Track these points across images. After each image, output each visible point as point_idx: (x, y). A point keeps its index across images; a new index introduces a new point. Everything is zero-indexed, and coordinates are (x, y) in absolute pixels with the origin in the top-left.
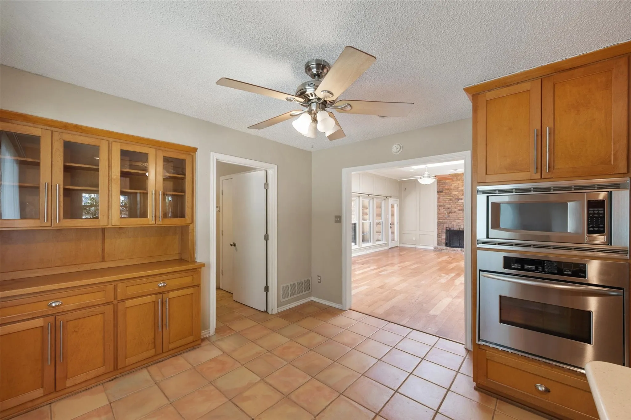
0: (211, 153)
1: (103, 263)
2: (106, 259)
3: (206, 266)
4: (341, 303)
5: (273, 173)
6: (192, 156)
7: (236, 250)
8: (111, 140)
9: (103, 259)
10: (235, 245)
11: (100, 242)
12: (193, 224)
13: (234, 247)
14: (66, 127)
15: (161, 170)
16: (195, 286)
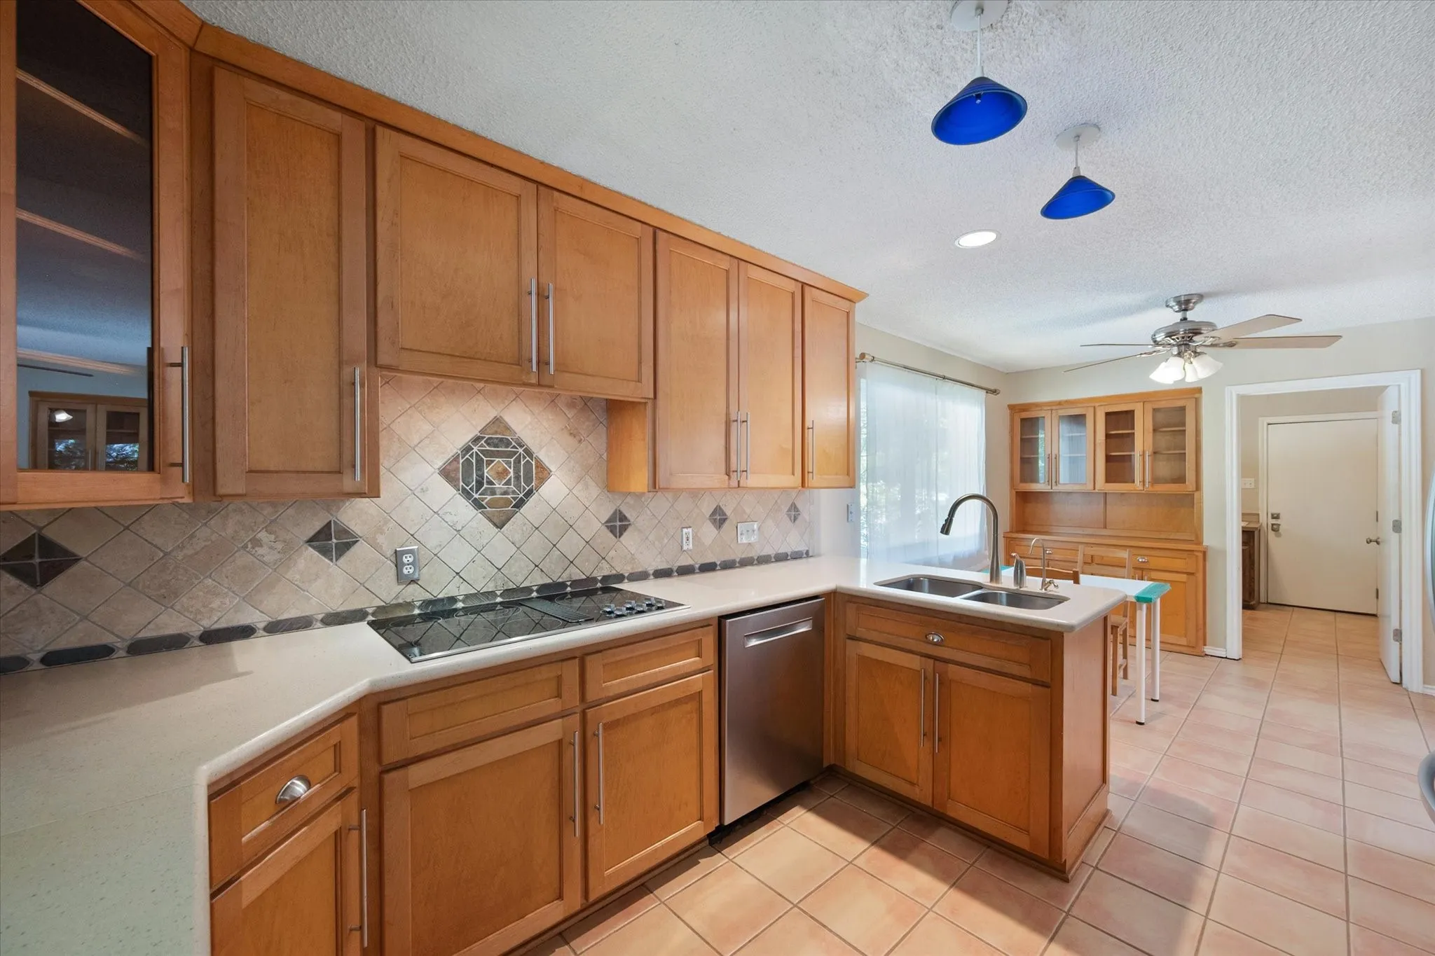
1: (1105, 530)
2: (1108, 526)
6: (1196, 398)
8: (1095, 405)
9: (1105, 526)
11: (1102, 507)
12: (1198, 491)
15: (1150, 426)
16: (1189, 574)
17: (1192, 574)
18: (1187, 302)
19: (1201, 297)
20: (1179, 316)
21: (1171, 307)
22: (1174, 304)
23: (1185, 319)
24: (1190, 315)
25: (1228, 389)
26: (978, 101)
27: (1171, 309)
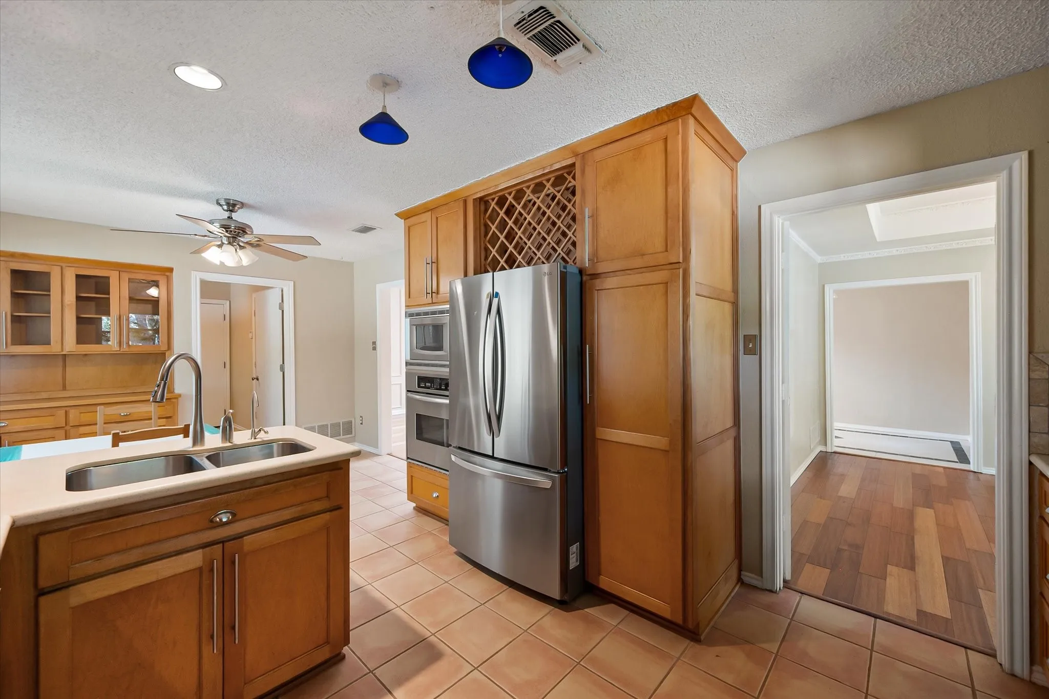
0: (192, 272)
1: (64, 392)
2: (67, 388)
3: (182, 396)
4: (376, 447)
5: (288, 288)
6: (167, 276)
7: (259, 384)
8: (64, 265)
9: (64, 388)
10: (258, 379)
11: (60, 370)
12: (169, 352)
13: (257, 381)
14: (13, 255)
15: (126, 293)
16: (167, 418)
17: (170, 417)
18: (234, 205)
19: (243, 205)
20: (227, 214)
21: (221, 205)
22: (224, 203)
23: (230, 218)
24: (234, 215)
25: (194, 273)
26: (500, 55)
27: (221, 208)
